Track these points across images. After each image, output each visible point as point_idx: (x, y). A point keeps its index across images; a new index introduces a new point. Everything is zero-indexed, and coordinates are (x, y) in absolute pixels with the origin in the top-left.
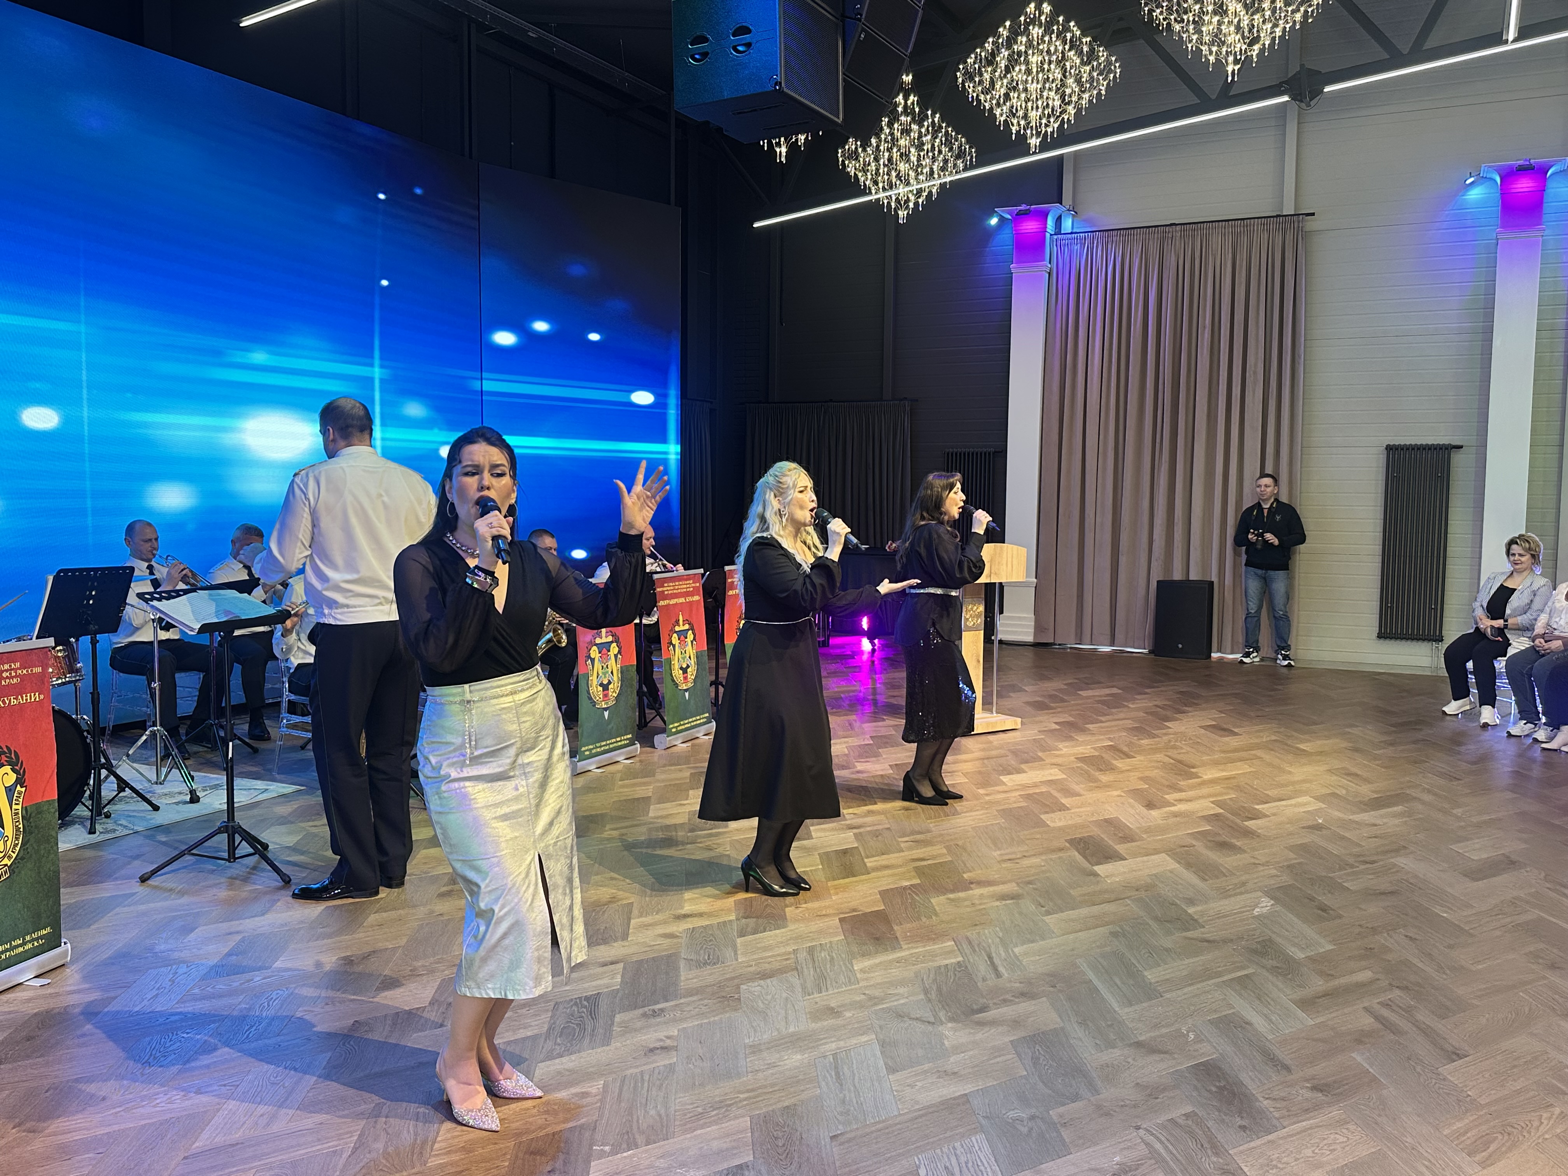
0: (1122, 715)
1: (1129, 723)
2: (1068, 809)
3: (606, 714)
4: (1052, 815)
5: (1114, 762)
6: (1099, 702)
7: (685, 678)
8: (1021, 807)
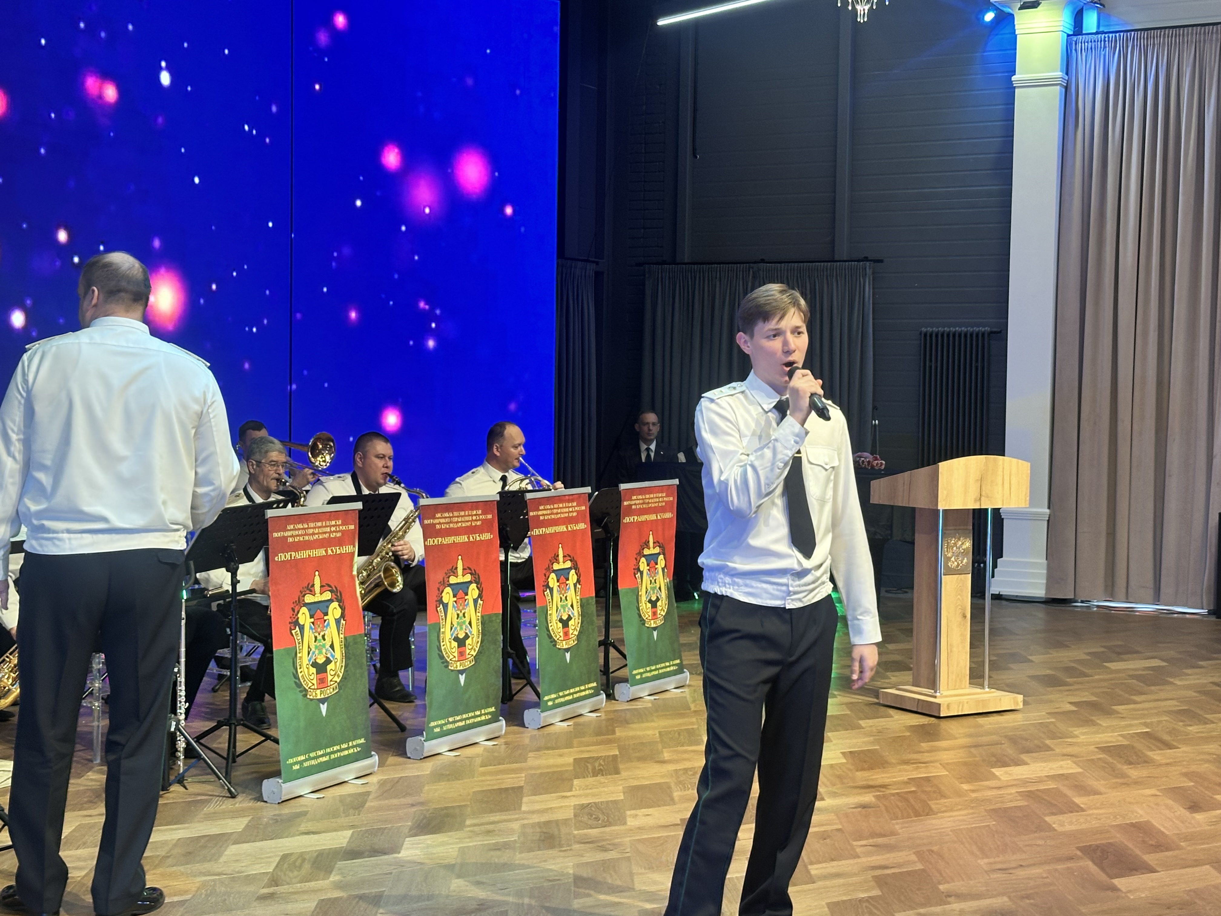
0: (1162, 695)
1: (1171, 704)
2: (1083, 810)
3: (462, 678)
4: (1061, 817)
5: (1150, 754)
6: (1132, 677)
7: (566, 634)
8: (1020, 807)
